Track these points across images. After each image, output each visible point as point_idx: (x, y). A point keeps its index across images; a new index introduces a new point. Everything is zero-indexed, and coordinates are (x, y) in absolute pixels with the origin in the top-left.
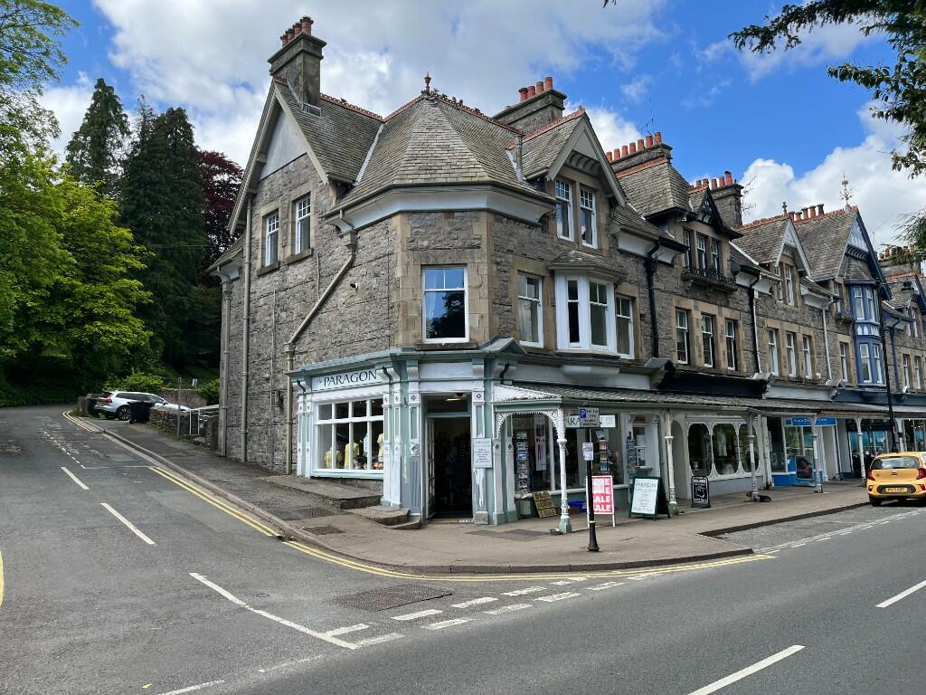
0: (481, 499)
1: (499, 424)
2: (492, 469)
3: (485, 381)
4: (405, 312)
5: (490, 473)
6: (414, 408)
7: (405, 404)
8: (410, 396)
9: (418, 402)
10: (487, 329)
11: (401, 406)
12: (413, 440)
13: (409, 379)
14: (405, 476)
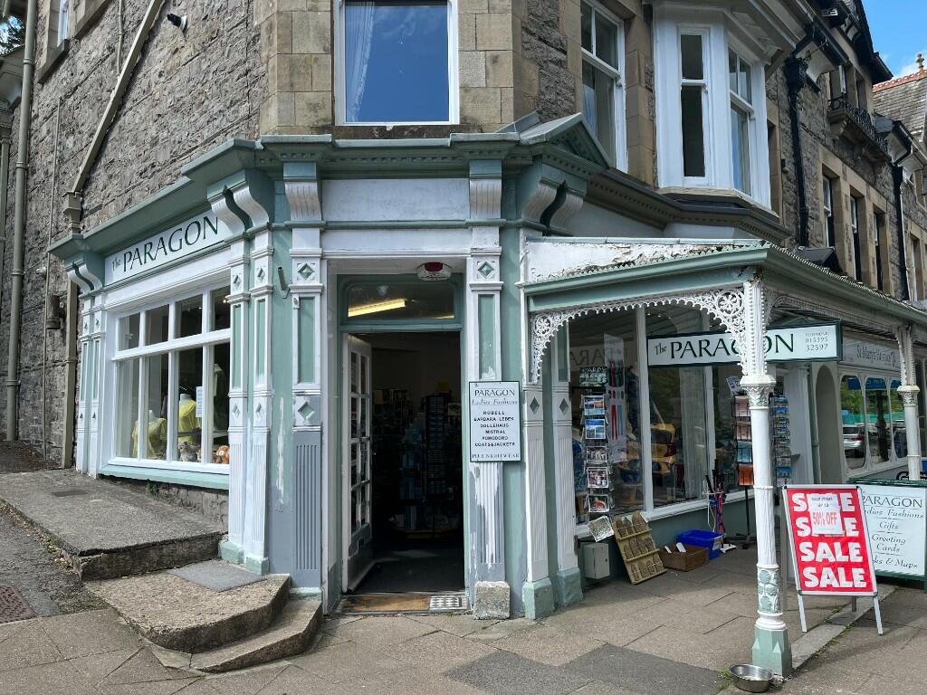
0: (491, 548)
1: (541, 345)
2: (519, 464)
3: (502, 229)
4: (287, 41)
5: (514, 476)
6: (305, 300)
7: (280, 287)
8: (296, 267)
9: (317, 283)
10: (510, 94)
11: (271, 291)
12: (303, 386)
13: (294, 219)
14: (280, 484)
